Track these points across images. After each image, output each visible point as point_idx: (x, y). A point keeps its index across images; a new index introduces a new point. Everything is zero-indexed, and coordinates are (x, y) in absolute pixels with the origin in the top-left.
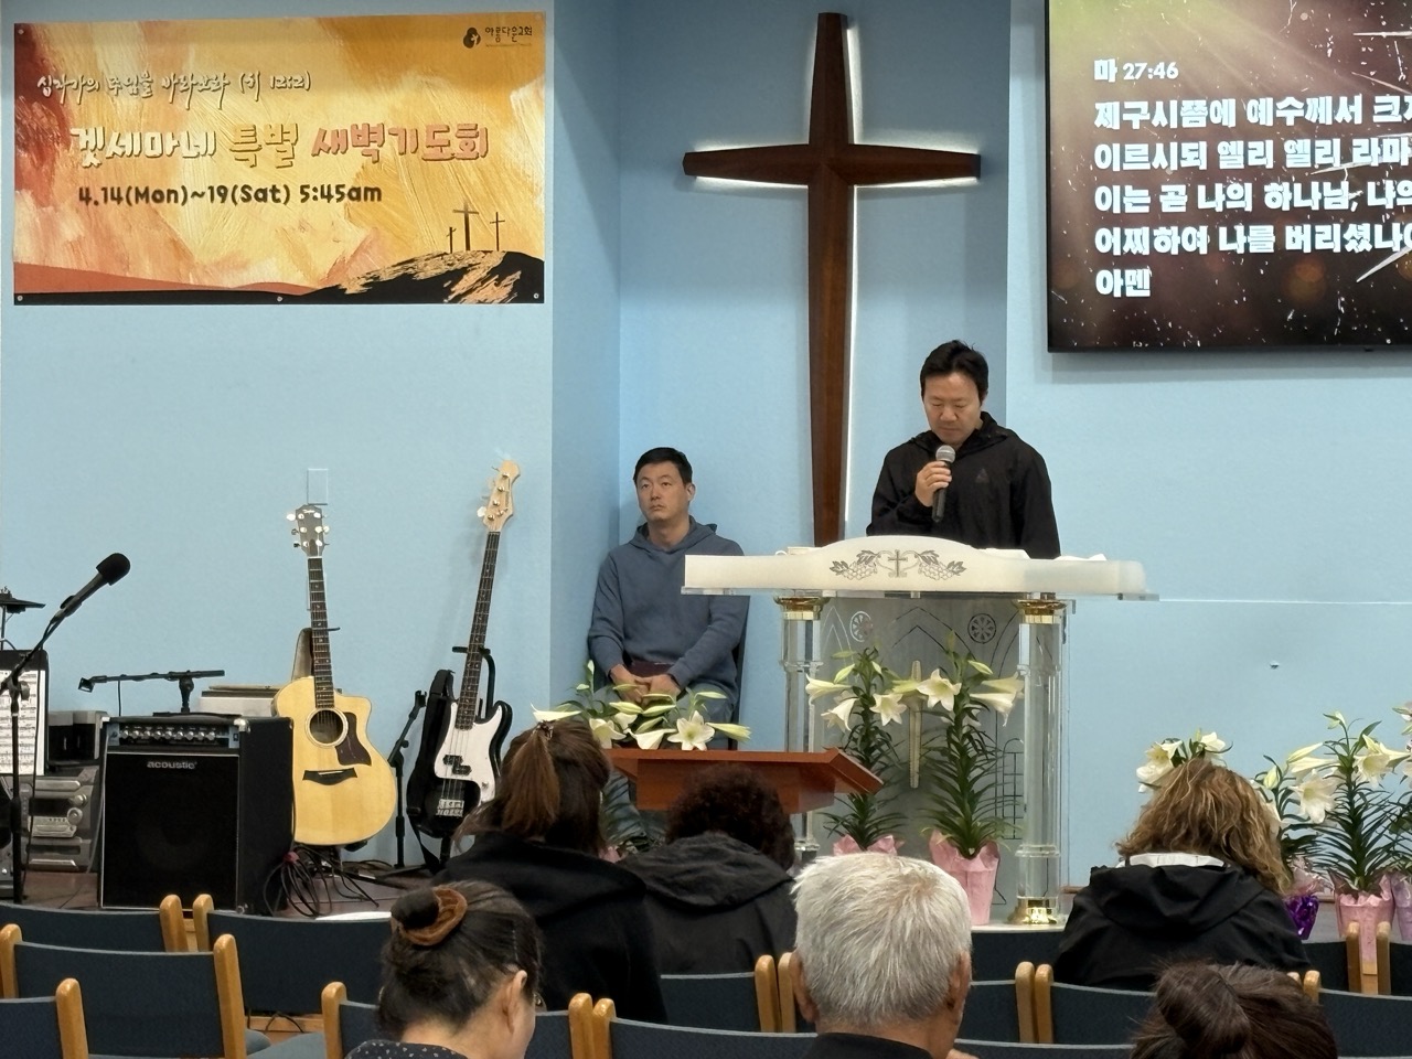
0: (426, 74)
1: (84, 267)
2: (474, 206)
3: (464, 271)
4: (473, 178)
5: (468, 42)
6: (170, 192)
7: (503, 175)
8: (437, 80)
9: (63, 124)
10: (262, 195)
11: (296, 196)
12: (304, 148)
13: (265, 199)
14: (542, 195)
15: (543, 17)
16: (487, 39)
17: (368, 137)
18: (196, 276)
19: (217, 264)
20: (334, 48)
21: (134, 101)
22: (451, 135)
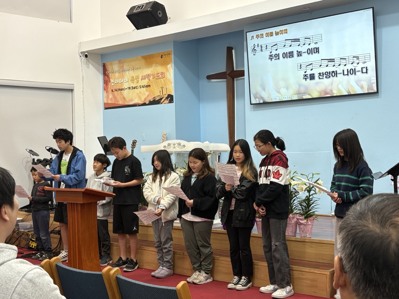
0: (156, 64)
1: (112, 103)
2: (163, 87)
3: (162, 98)
4: (163, 82)
5: (162, 58)
6: (123, 89)
7: (167, 81)
8: (158, 65)
9: (109, 79)
10: (135, 88)
11: (139, 88)
12: (140, 79)
13: (135, 89)
14: (173, 84)
15: (172, 51)
16: (164, 56)
17: (148, 76)
18: (127, 103)
19: (129, 100)
20: (143, 61)
21: (118, 74)
22: (159, 74)
